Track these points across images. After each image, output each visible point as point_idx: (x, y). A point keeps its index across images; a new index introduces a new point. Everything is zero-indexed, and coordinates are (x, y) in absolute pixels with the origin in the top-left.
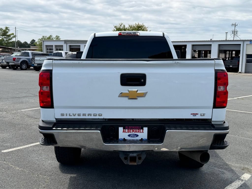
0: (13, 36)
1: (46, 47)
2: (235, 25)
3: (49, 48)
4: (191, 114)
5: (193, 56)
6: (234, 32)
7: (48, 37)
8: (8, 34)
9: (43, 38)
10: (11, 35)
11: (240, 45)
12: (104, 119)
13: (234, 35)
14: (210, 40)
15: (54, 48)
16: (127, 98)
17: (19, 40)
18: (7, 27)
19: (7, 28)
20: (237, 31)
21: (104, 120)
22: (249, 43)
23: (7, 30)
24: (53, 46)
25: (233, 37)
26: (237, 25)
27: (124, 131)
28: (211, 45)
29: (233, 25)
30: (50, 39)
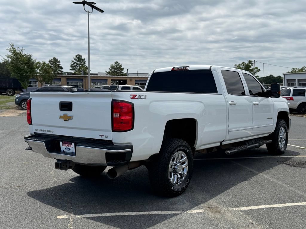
0: (256, 70)
1: (288, 82)
3: (290, 83)
4: (100, 136)
7: (300, 69)
8: (251, 68)
9: (293, 71)
10: (255, 69)
12: (54, 135)
15: (296, 82)
16: (63, 120)
17: (272, 75)
18: (251, 60)
19: (250, 62)
21: (59, 136)
23: (250, 64)
24: (295, 79)
27: (63, 145)
30: (303, 72)
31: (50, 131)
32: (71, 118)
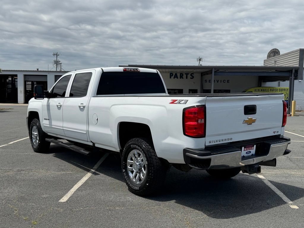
2: (57, 55)
6: (56, 62)
13: (57, 65)
14: (37, 70)
20: (59, 61)
25: (56, 67)
26: (59, 55)
27: (244, 150)
28: (46, 76)
29: (54, 54)
31: (228, 139)
32: (254, 121)
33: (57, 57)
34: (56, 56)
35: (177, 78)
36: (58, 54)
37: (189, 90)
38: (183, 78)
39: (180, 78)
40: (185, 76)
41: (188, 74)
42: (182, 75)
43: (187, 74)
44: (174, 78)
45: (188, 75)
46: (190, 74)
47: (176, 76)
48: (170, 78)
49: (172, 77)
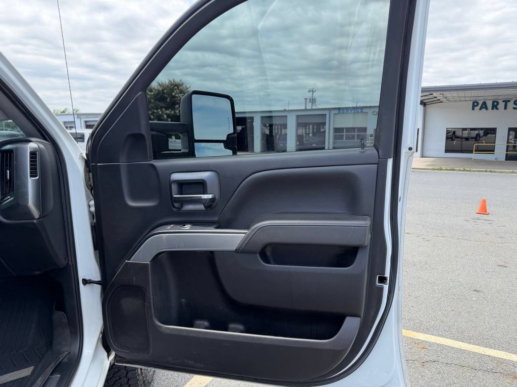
5: (263, 132)
6: (311, 100)
11: (326, 115)
13: (312, 105)
20: (315, 99)
22: (336, 112)
28: (286, 116)
33: (313, 93)
34: (311, 92)
35: (487, 109)
36: (314, 91)
37: (509, 128)
38: (497, 109)
39: (493, 109)
40: (501, 105)
41: (509, 101)
42: (495, 104)
43: (506, 102)
44: (480, 109)
45: (508, 103)
46: (512, 102)
47: (484, 106)
48: (473, 109)
49: (475, 108)
